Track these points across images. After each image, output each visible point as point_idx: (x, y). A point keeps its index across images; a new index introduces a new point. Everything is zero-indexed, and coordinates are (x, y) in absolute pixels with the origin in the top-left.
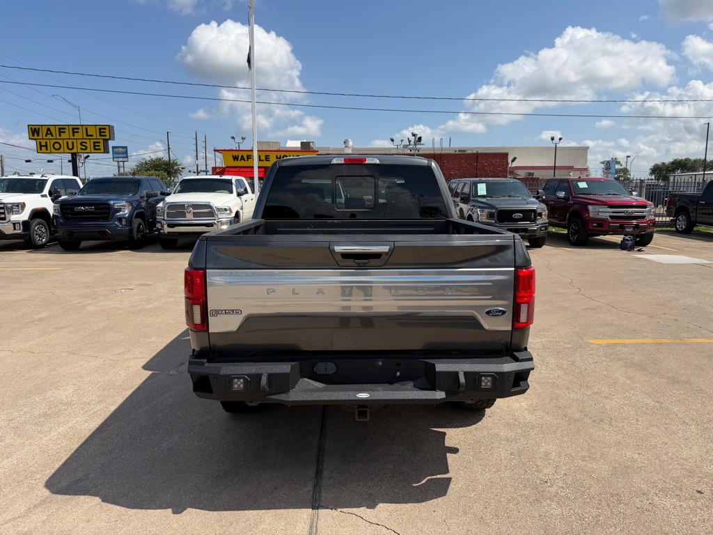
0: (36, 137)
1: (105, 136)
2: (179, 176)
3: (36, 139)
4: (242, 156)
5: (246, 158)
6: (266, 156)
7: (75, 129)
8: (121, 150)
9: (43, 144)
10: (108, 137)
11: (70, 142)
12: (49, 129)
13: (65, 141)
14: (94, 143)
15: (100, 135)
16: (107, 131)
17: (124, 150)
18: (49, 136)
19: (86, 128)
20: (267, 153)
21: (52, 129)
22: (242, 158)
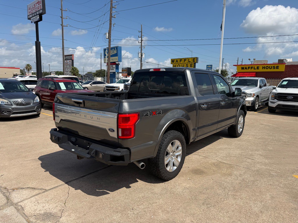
0: (173, 63)
1: (195, 61)
2: (227, 76)
3: (173, 64)
4: (246, 67)
5: (247, 68)
6: (257, 67)
7: (185, 60)
8: (210, 66)
9: (175, 65)
10: (195, 62)
11: (183, 64)
12: (177, 60)
13: (181, 64)
14: (191, 64)
15: (193, 61)
16: (196, 60)
17: (211, 66)
18: (177, 63)
19: (189, 59)
20: (258, 66)
21: (178, 60)
22: (246, 68)
